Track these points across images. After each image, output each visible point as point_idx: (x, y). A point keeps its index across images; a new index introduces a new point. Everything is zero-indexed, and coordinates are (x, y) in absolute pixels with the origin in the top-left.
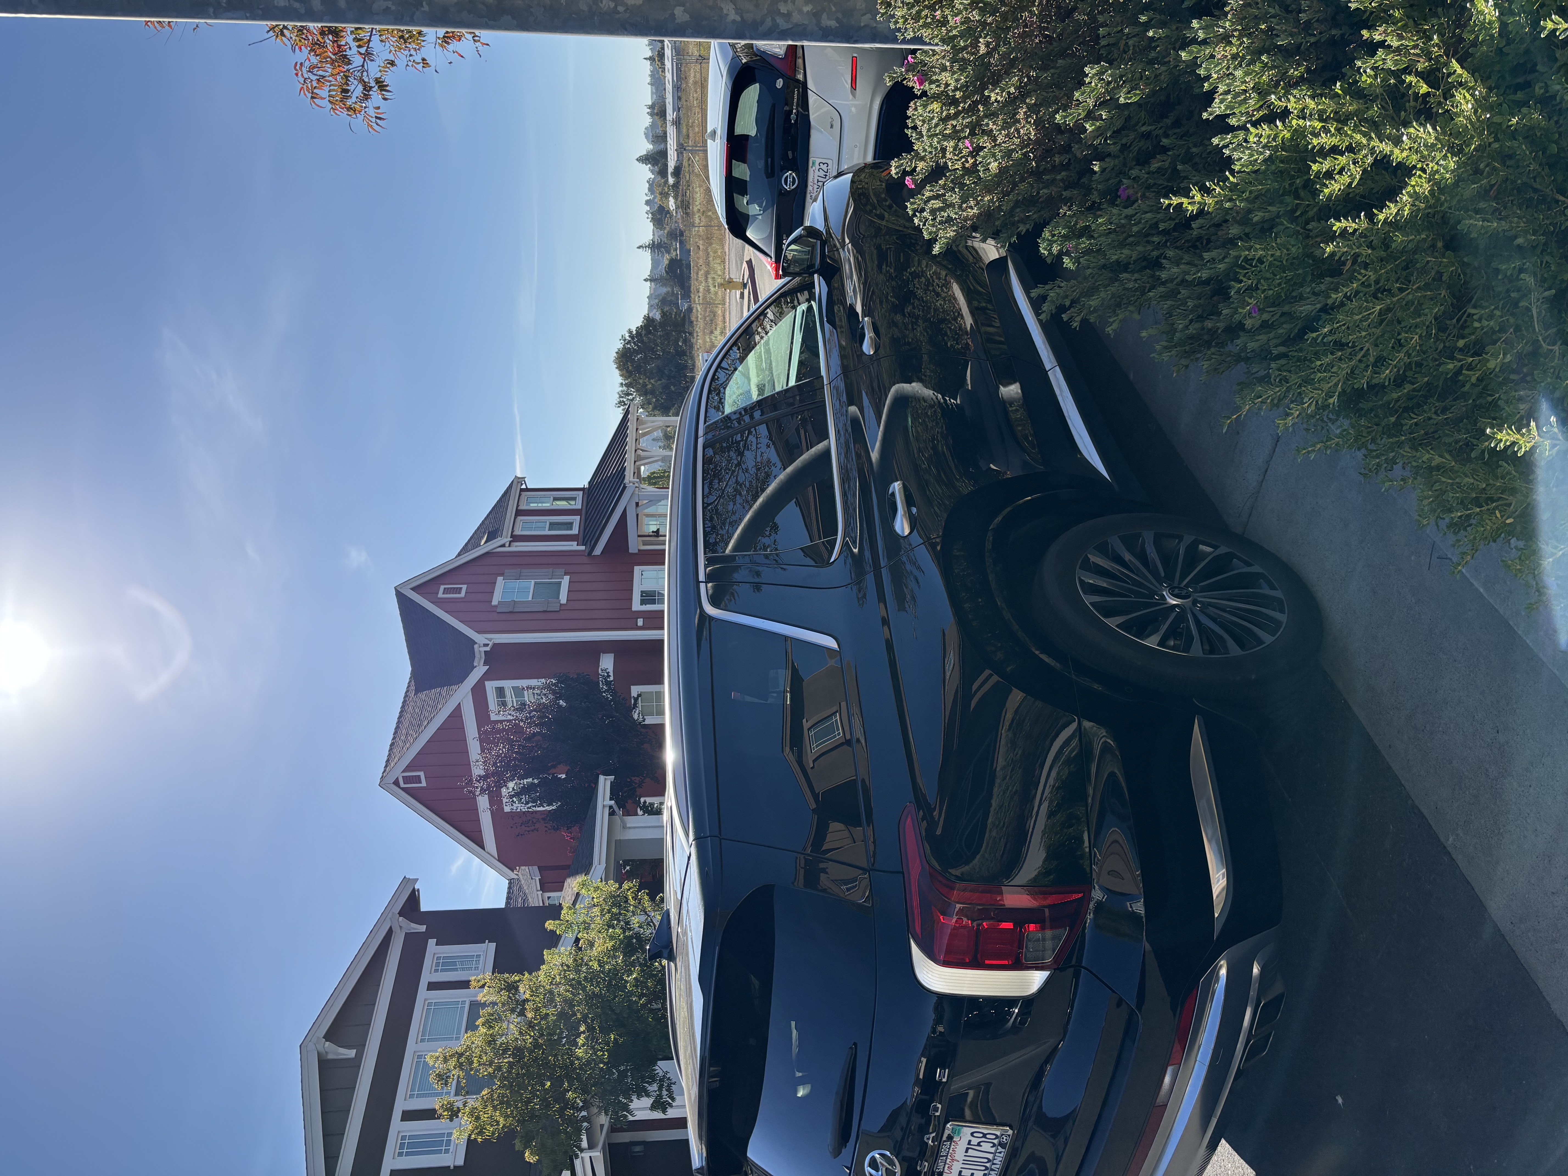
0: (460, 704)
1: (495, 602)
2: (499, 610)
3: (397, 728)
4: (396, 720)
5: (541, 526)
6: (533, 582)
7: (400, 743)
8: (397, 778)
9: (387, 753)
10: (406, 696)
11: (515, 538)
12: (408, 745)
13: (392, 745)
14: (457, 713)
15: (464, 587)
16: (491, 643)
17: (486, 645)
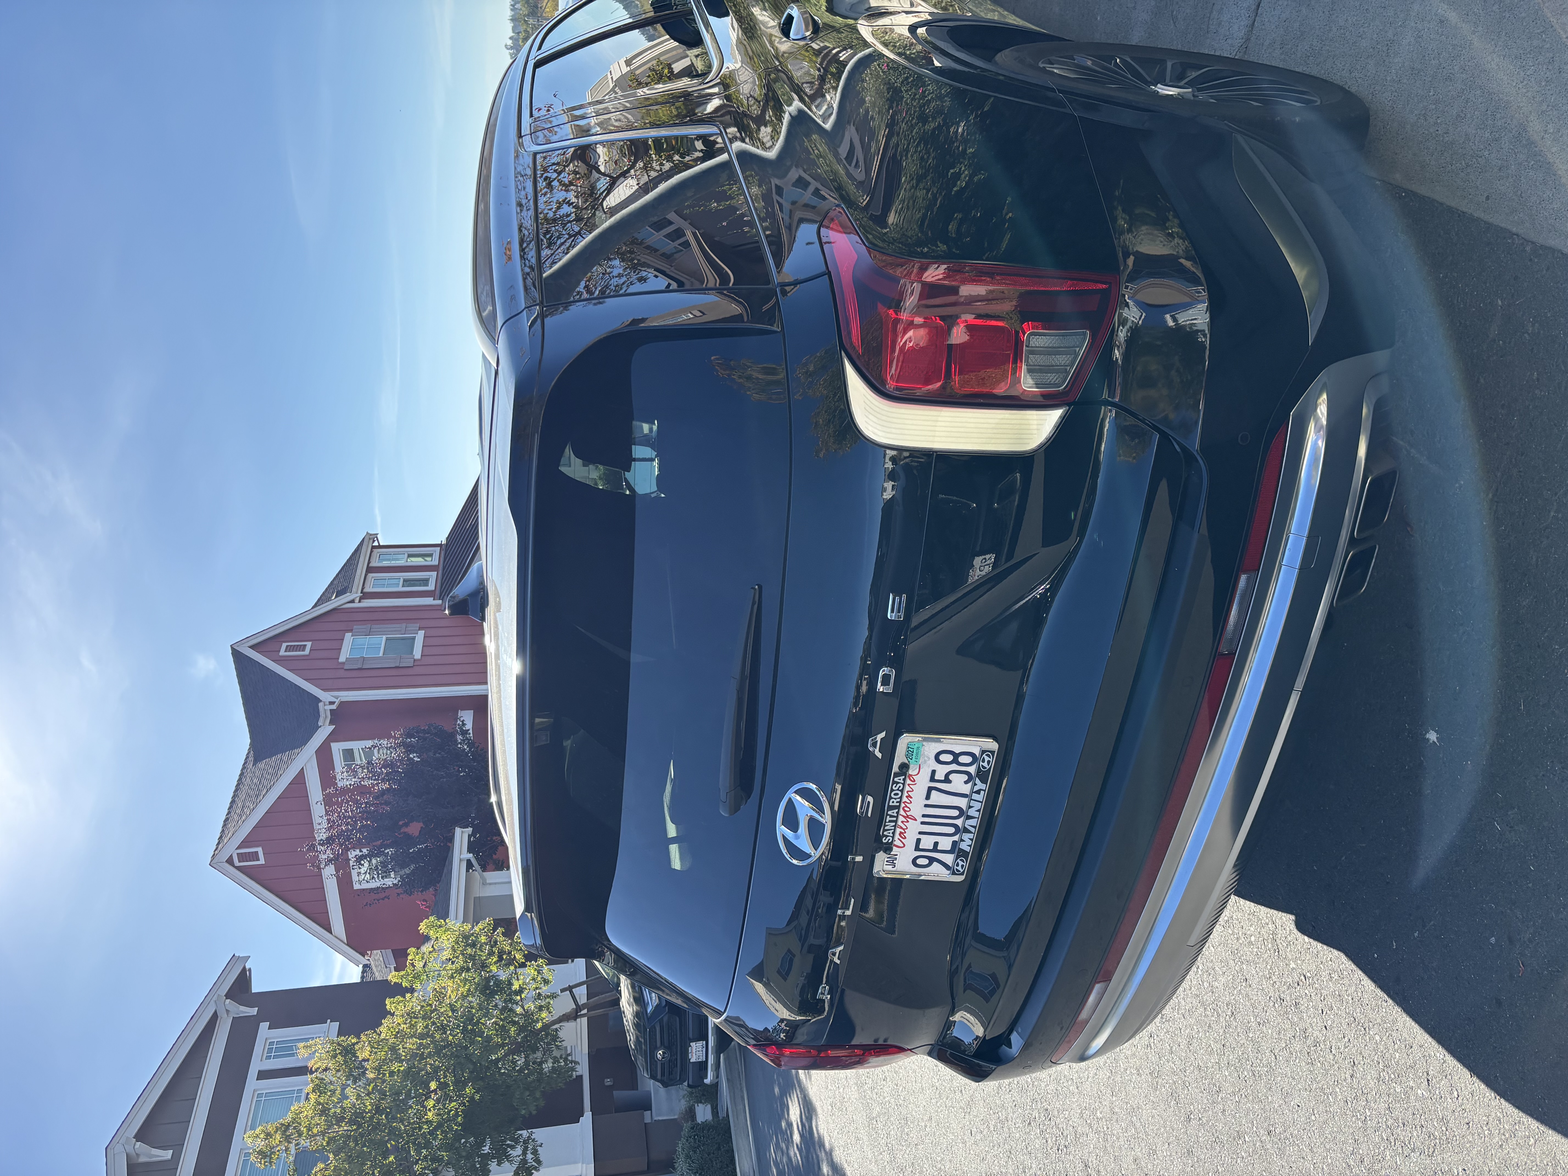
0: (303, 768)
1: (342, 659)
2: (346, 667)
3: (233, 802)
4: (232, 794)
5: (395, 582)
6: (384, 637)
7: (236, 817)
8: (231, 856)
9: (220, 830)
10: (244, 768)
11: (365, 596)
12: (244, 818)
13: (226, 820)
14: (300, 779)
15: (309, 644)
16: (337, 701)
17: (332, 703)
